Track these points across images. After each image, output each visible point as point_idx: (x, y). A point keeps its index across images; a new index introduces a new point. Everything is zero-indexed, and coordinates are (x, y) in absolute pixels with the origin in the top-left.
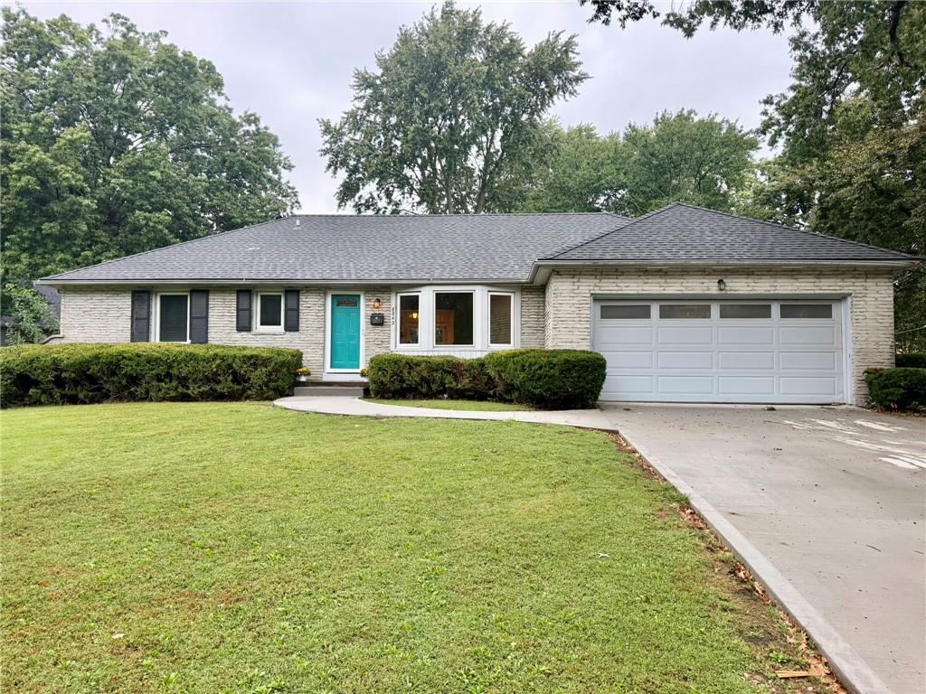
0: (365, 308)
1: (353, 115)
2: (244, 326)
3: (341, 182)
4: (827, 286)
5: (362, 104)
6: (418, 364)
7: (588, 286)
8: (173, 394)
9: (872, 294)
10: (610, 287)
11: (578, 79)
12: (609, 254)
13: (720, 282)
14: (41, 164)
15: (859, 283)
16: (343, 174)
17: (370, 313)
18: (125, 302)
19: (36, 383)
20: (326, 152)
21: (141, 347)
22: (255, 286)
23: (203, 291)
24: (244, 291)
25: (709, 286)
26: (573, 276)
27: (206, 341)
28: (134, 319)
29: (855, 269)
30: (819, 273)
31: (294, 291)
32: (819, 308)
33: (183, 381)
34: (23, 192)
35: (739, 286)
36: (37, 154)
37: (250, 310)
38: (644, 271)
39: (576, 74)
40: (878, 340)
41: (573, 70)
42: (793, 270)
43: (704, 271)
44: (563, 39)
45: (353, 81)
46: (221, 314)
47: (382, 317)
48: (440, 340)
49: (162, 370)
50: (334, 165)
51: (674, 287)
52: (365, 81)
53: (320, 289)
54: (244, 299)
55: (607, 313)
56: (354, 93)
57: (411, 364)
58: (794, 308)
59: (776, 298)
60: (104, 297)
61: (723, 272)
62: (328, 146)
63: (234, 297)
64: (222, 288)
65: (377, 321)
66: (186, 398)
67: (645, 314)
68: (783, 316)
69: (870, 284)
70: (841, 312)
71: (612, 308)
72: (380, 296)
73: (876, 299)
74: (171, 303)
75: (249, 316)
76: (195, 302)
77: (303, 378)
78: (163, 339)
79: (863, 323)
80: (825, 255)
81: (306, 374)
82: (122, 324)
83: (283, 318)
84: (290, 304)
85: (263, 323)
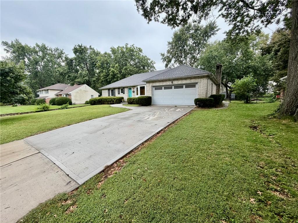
0: (132, 90)
3: (165, 64)
4: (193, 81)
5: (169, 48)
9: (202, 82)
10: (155, 84)
13: (172, 82)
15: (199, 79)
18: (107, 91)
20: (162, 59)
21: (109, 97)
24: (119, 88)
25: (170, 83)
26: (149, 83)
27: (115, 96)
29: (199, 76)
30: (191, 78)
31: (124, 88)
32: (193, 85)
35: (176, 82)
37: (119, 91)
39: (217, 29)
40: (203, 92)
42: (186, 78)
43: (169, 80)
47: (134, 91)
48: (141, 95)
50: (164, 61)
51: (165, 84)
53: (127, 87)
56: (167, 46)
58: (188, 86)
59: (184, 84)
60: (105, 90)
61: (172, 80)
63: (117, 89)
64: (116, 88)
67: (161, 89)
68: (186, 88)
69: (202, 79)
70: (197, 86)
71: (157, 88)
73: (203, 83)
74: (112, 91)
75: (119, 92)
76: (114, 90)
77: (123, 101)
78: (112, 96)
79: (200, 88)
80: (193, 74)
81: (123, 100)
82: (108, 94)
83: (123, 92)
84: (124, 90)
85: (121, 93)
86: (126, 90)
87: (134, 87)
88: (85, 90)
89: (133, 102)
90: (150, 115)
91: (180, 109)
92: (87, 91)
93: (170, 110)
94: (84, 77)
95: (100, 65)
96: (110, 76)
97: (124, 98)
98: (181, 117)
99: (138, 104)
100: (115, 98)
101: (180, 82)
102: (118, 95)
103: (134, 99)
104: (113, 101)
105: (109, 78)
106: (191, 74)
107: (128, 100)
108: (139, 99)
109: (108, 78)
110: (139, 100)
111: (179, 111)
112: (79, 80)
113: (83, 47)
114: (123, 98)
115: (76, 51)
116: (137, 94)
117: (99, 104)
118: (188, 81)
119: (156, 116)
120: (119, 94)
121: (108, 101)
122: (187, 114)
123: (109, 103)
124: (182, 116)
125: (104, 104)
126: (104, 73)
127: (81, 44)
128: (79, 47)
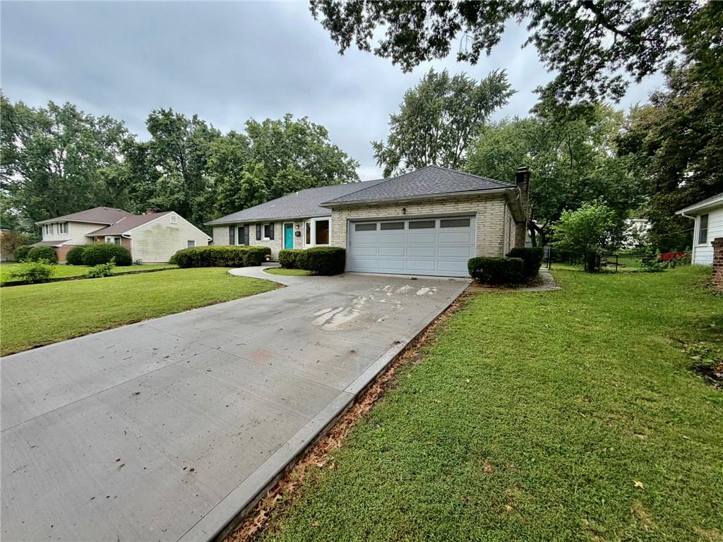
3: (384, 169)
4: (462, 208)
5: (394, 131)
7: (345, 215)
9: (489, 211)
10: (355, 215)
11: (508, 95)
12: (357, 198)
13: (404, 209)
15: (481, 204)
17: (296, 231)
18: (227, 230)
20: (376, 156)
21: (232, 247)
22: (262, 222)
23: (247, 224)
24: (258, 224)
25: (399, 212)
26: (339, 211)
27: (248, 244)
28: (230, 236)
29: (479, 196)
30: (456, 200)
31: (273, 223)
32: (462, 221)
35: (414, 211)
37: (260, 231)
39: (508, 92)
40: (491, 239)
41: (506, 90)
42: (443, 200)
44: (498, 73)
47: (300, 233)
48: (317, 243)
50: (380, 162)
51: (383, 214)
53: (281, 222)
54: (259, 227)
55: (358, 228)
58: (449, 221)
59: (437, 217)
60: (222, 228)
61: (403, 204)
62: (376, 153)
63: (255, 227)
64: (252, 224)
67: (374, 227)
68: (441, 227)
69: (489, 204)
70: (474, 222)
71: (364, 225)
72: (299, 223)
73: (492, 214)
74: (241, 230)
75: (260, 234)
76: (246, 229)
77: (268, 259)
78: (239, 243)
79: (483, 229)
80: (464, 189)
81: (269, 257)
82: (228, 238)
83: (270, 234)
84: (271, 229)
85: (266, 236)
86: (278, 230)
87: (299, 221)
88: (172, 226)
89: (294, 261)
90: (337, 308)
91: (428, 289)
92: (177, 229)
93: (398, 291)
94: (172, 193)
95: (217, 163)
96: (242, 194)
97: (272, 250)
98: (437, 318)
99: (306, 269)
100: (246, 249)
101: (425, 211)
102: (254, 243)
103: (296, 255)
104: (241, 259)
105: (238, 199)
106: (457, 189)
107: (280, 256)
108: (311, 255)
109: (236, 197)
110: (310, 257)
111: (426, 295)
112: (159, 200)
113: (175, 117)
114: (268, 251)
115: (154, 125)
116: (308, 242)
117: (202, 266)
118: (449, 209)
119: (356, 314)
120: (259, 238)
121: (227, 259)
122: (450, 306)
123: (230, 263)
124: (440, 316)
125: (215, 266)
126: (227, 186)
127: (171, 109)
128: (162, 115)
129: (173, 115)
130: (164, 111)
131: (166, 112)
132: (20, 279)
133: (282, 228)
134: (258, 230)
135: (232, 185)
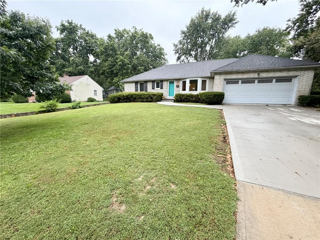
1: (180, 41)
2: (153, 88)
3: (177, 57)
4: (291, 74)
5: (182, 38)
6: (184, 95)
7: (223, 77)
8: (141, 101)
11: (236, 23)
12: (229, 69)
13: (258, 74)
14: (122, 59)
15: (302, 72)
16: (177, 55)
17: (176, 85)
18: (134, 84)
19: (121, 99)
21: (136, 92)
22: (155, 80)
23: (146, 82)
24: (153, 82)
25: (256, 75)
26: (220, 75)
27: (147, 91)
28: (136, 87)
29: (302, 68)
30: (289, 70)
31: (162, 81)
32: (288, 80)
33: (143, 99)
34: (120, 65)
35: (263, 75)
36: (121, 57)
38: (238, 72)
39: (236, 21)
40: (305, 88)
41: (235, 20)
42: (281, 70)
43: (254, 72)
44: (232, 13)
45: (180, 33)
46: (149, 86)
47: (179, 86)
48: (190, 90)
49: (139, 97)
50: (176, 53)
52: (183, 33)
53: (167, 80)
54: (153, 83)
55: (228, 83)
56: (180, 36)
57: (183, 95)
58: (279, 80)
59: (274, 78)
60: (130, 84)
61: (259, 72)
62: (174, 49)
63: (152, 83)
64: (150, 81)
65: (178, 86)
66: (143, 102)
67: (237, 83)
68: (276, 82)
69: (306, 72)
70: (295, 80)
71: (229, 82)
72: (178, 81)
73: (307, 76)
74: (142, 84)
76: (145, 84)
78: (140, 91)
79: (301, 83)
81: (164, 97)
82: (134, 89)
83: (160, 86)
84: (161, 84)
85: (157, 87)
86: (166, 85)
92: (89, 84)
102: (150, 90)
114: (161, 94)
116: (184, 89)
127: (72, 20)
128: (68, 23)
129: (73, 24)
130: (68, 21)
131: (70, 21)
132: (45, 109)
133: (168, 83)
134: (153, 84)
135: (112, 62)
